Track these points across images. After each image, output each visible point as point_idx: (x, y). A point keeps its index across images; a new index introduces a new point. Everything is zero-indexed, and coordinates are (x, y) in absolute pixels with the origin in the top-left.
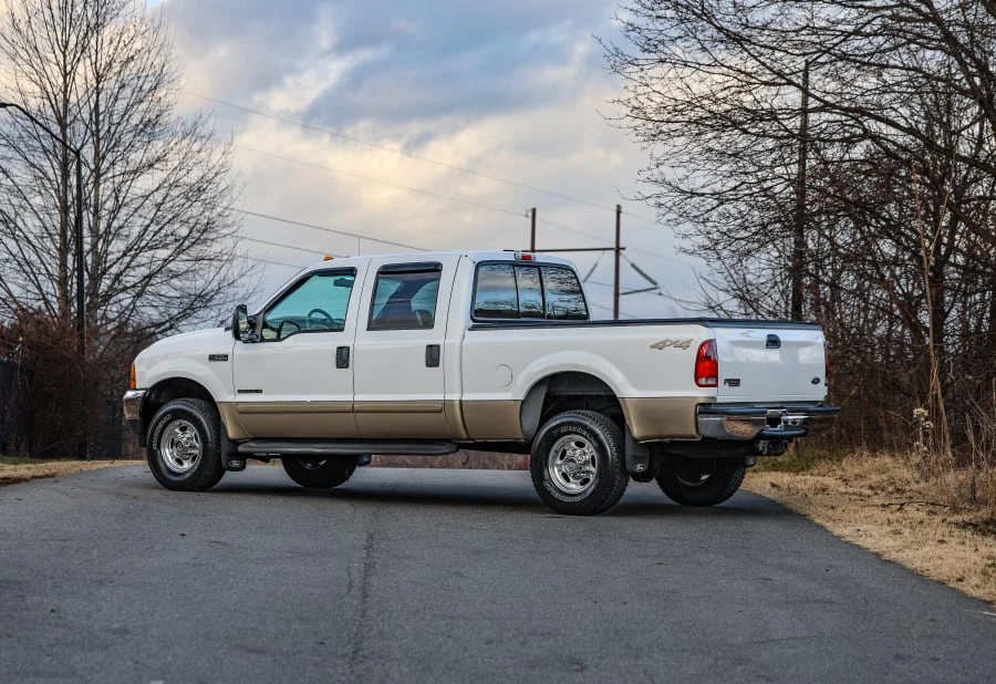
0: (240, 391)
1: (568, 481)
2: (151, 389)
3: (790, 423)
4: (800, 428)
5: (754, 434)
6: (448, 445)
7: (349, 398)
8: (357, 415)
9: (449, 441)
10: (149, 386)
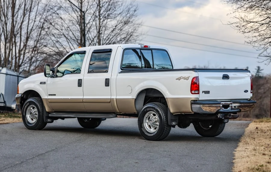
0: (49, 95)
1: (151, 128)
2: (23, 94)
3: (233, 107)
4: (237, 109)
5: (215, 111)
6: (114, 114)
7: (82, 97)
8: (84, 103)
9: (114, 113)
10: (22, 93)
